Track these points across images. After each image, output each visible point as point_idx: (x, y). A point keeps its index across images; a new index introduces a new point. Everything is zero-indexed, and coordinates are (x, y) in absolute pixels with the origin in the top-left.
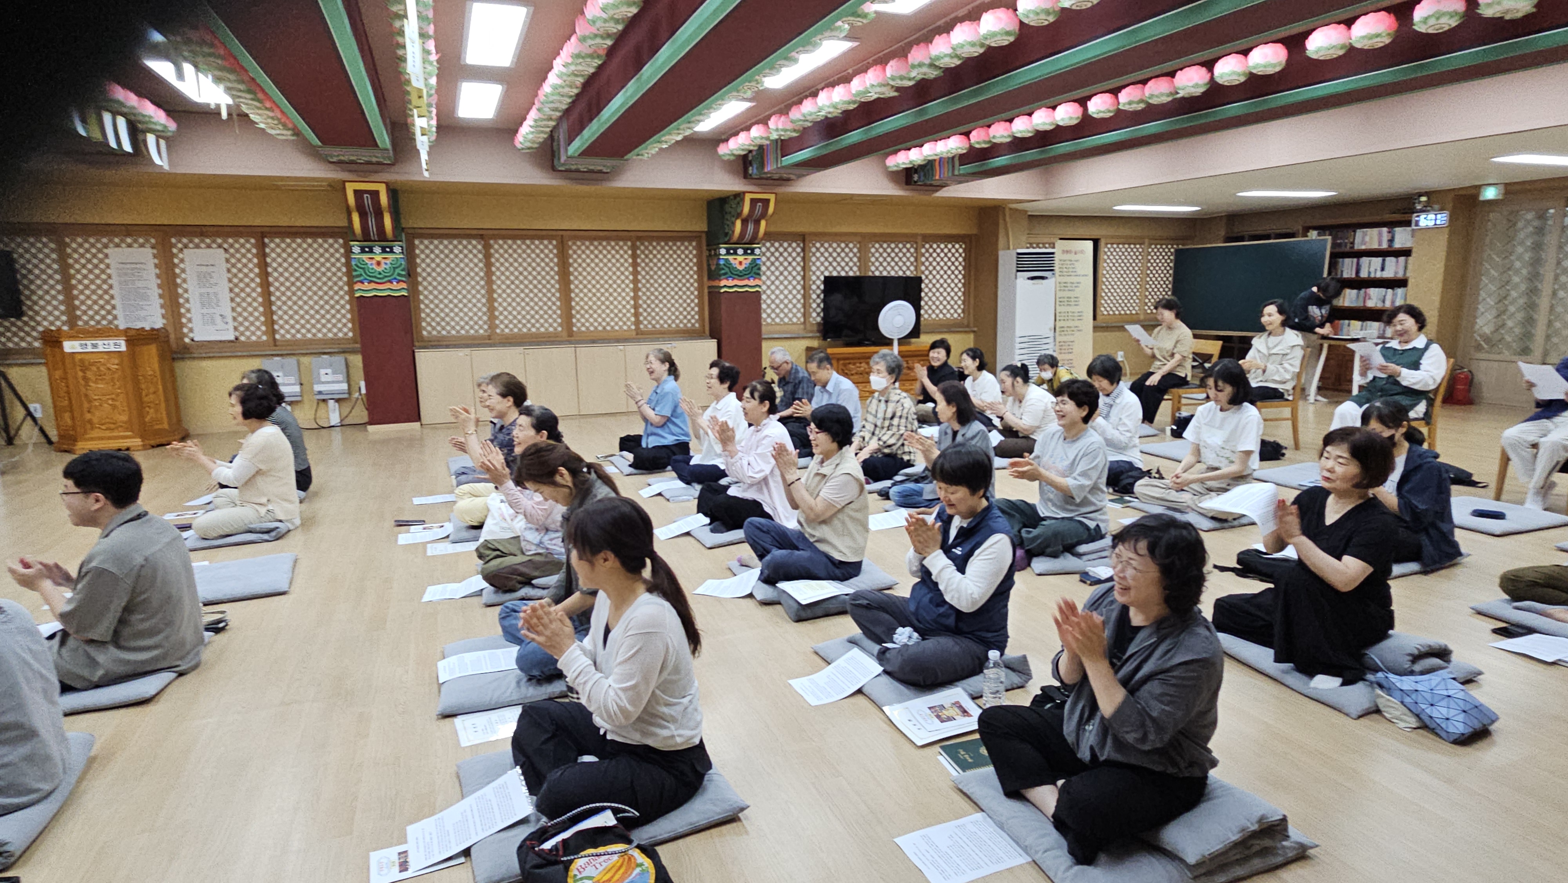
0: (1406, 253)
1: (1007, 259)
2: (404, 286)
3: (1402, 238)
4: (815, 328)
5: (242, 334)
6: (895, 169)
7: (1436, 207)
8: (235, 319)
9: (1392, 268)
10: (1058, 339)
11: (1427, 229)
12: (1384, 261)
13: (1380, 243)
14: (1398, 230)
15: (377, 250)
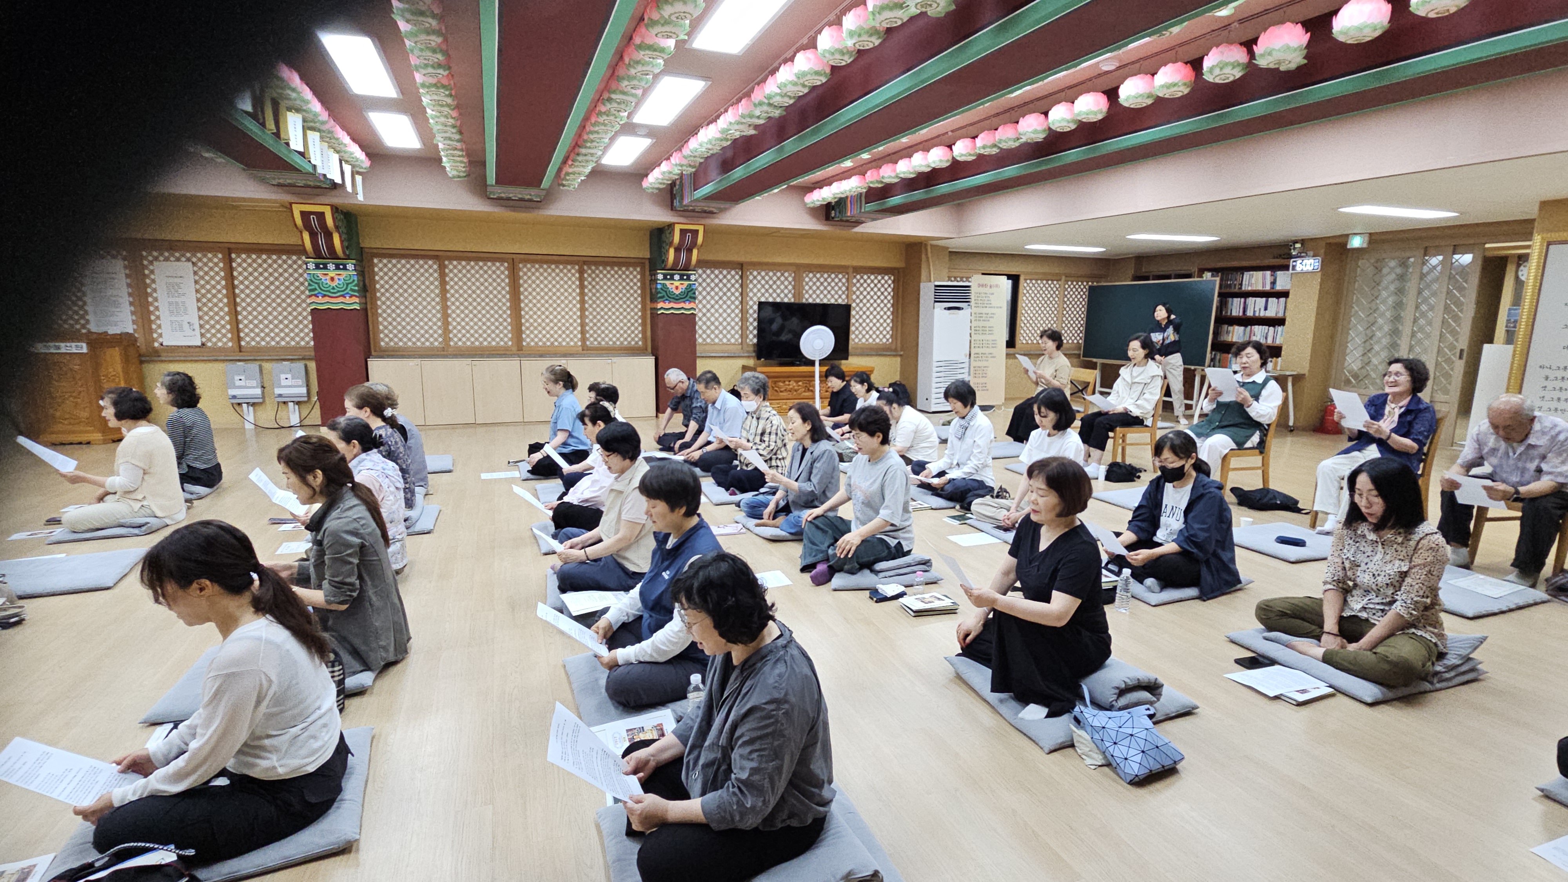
0: (1285, 294)
1: (927, 291)
2: (357, 300)
3: (1283, 281)
4: (751, 349)
5: (209, 340)
6: (812, 205)
7: (1311, 253)
8: (201, 326)
9: (1274, 309)
10: (973, 364)
11: (1303, 273)
12: (1267, 302)
13: (1264, 285)
14: (1279, 273)
15: (331, 266)
